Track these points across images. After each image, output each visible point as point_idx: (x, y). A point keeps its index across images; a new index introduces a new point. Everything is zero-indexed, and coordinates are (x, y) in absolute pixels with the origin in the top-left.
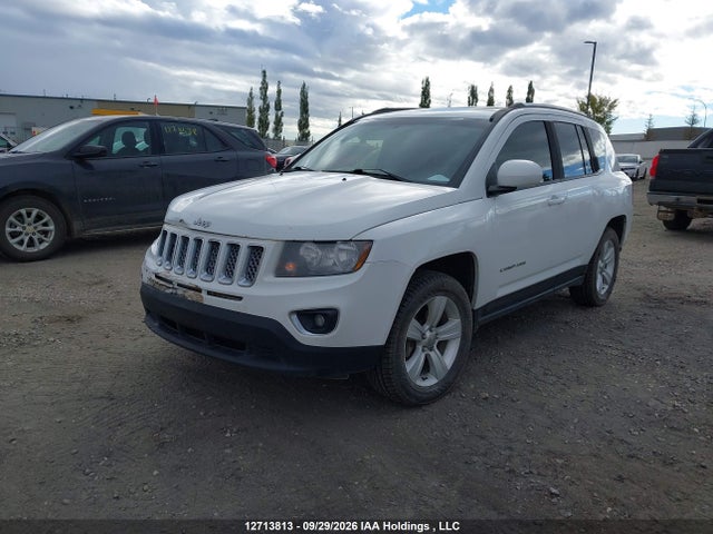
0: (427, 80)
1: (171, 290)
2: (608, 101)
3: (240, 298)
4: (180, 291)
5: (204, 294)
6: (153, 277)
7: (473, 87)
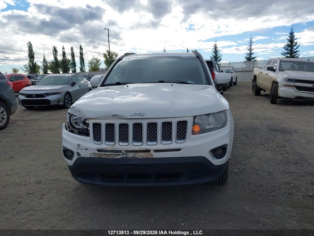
0: (30, 43)
1: (121, 156)
2: (115, 54)
3: (179, 150)
4: (130, 155)
5: (152, 152)
6: (96, 152)
7: (54, 47)
